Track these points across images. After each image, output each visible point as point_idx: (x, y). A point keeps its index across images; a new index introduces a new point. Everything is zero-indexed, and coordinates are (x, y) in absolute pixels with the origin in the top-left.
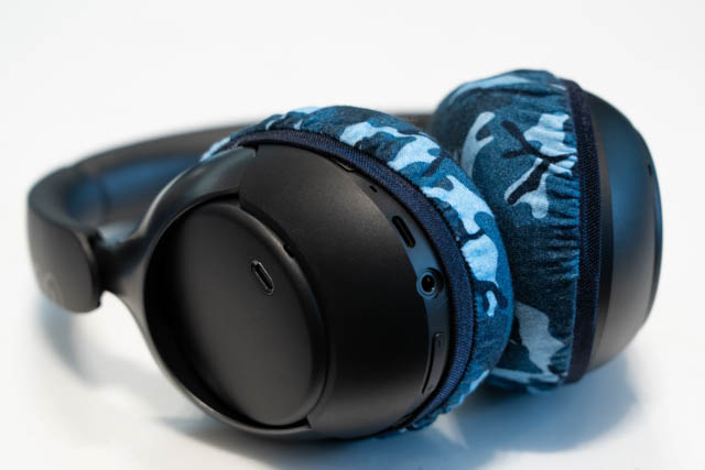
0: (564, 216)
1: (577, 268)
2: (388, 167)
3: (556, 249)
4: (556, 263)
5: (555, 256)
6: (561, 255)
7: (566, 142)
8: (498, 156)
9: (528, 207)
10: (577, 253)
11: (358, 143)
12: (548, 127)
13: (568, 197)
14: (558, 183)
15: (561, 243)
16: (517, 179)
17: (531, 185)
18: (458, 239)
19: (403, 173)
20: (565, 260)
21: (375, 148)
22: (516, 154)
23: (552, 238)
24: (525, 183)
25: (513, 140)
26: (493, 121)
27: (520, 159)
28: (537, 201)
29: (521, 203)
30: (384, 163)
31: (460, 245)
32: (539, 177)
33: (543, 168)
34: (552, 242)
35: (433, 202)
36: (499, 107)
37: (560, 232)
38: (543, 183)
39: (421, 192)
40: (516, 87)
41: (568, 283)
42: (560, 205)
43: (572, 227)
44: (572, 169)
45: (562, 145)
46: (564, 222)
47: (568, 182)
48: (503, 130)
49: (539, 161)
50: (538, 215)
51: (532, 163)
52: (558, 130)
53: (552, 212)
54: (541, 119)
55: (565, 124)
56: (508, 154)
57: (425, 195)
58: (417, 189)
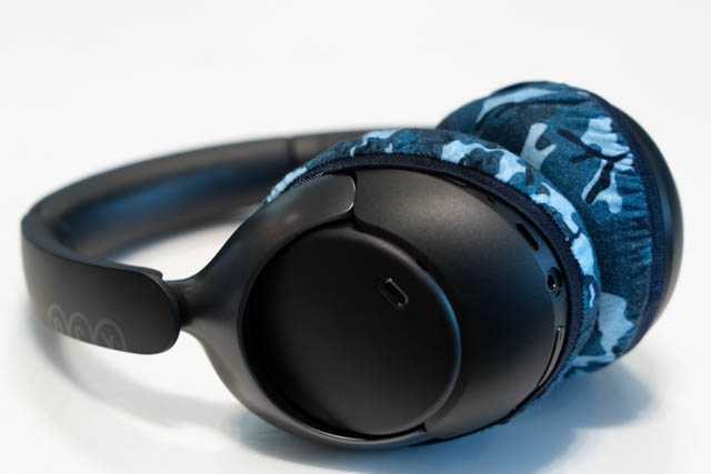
0: (636, 209)
1: (650, 255)
2: (496, 180)
3: (633, 239)
4: (635, 251)
5: (634, 245)
6: (639, 244)
7: (618, 142)
8: (566, 162)
9: (605, 204)
10: (650, 240)
11: (462, 160)
12: (599, 130)
13: (636, 191)
14: (625, 180)
15: (638, 233)
16: (590, 180)
17: (603, 184)
18: (567, 239)
19: (511, 183)
20: (641, 248)
21: (480, 163)
22: (582, 158)
23: (628, 230)
24: (597, 183)
25: (575, 146)
26: (547, 131)
27: (587, 162)
28: (611, 198)
29: (598, 202)
30: (492, 176)
31: (569, 244)
32: (609, 176)
33: (609, 168)
34: (629, 233)
35: (542, 207)
36: (545, 118)
37: (635, 224)
38: (613, 181)
39: (530, 199)
40: (549, 98)
41: (644, 269)
42: (631, 199)
43: (644, 217)
44: (633, 165)
45: (617, 145)
46: (637, 214)
47: (632, 178)
48: (562, 139)
49: (604, 162)
50: (614, 210)
51: (599, 165)
52: (608, 132)
53: (625, 207)
54: (591, 124)
55: (612, 126)
56: (574, 160)
57: (534, 202)
58: (527, 197)
